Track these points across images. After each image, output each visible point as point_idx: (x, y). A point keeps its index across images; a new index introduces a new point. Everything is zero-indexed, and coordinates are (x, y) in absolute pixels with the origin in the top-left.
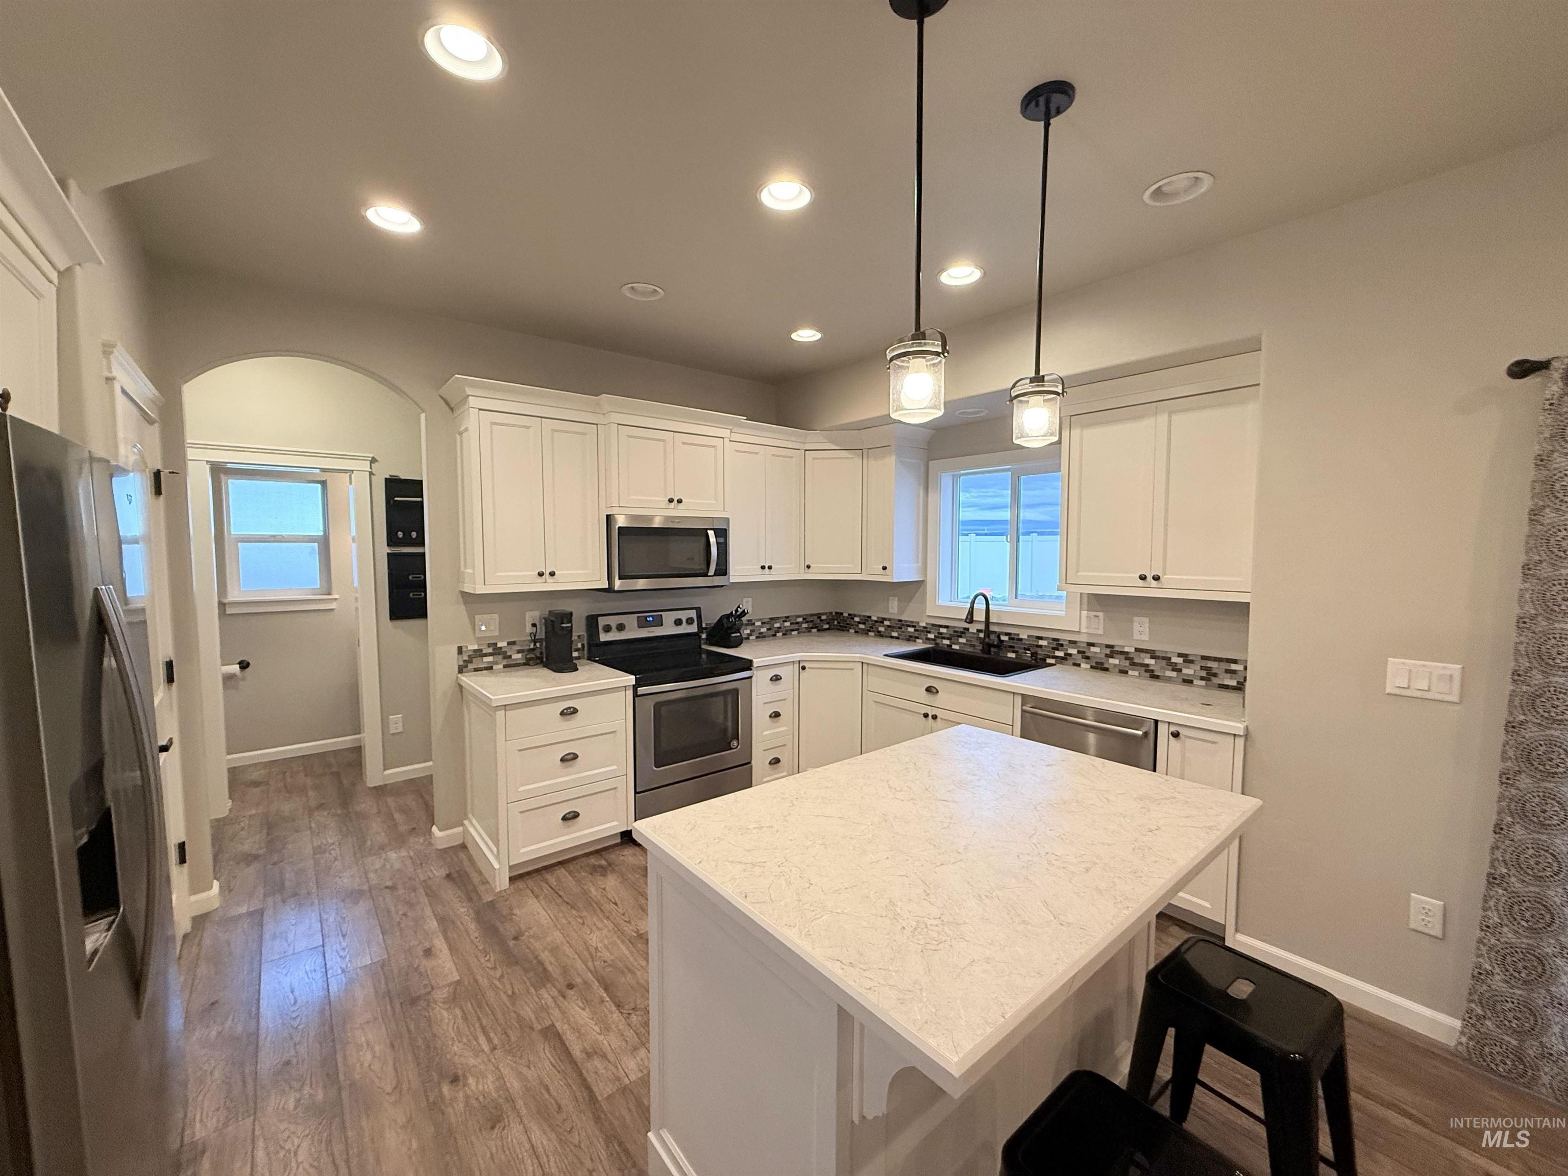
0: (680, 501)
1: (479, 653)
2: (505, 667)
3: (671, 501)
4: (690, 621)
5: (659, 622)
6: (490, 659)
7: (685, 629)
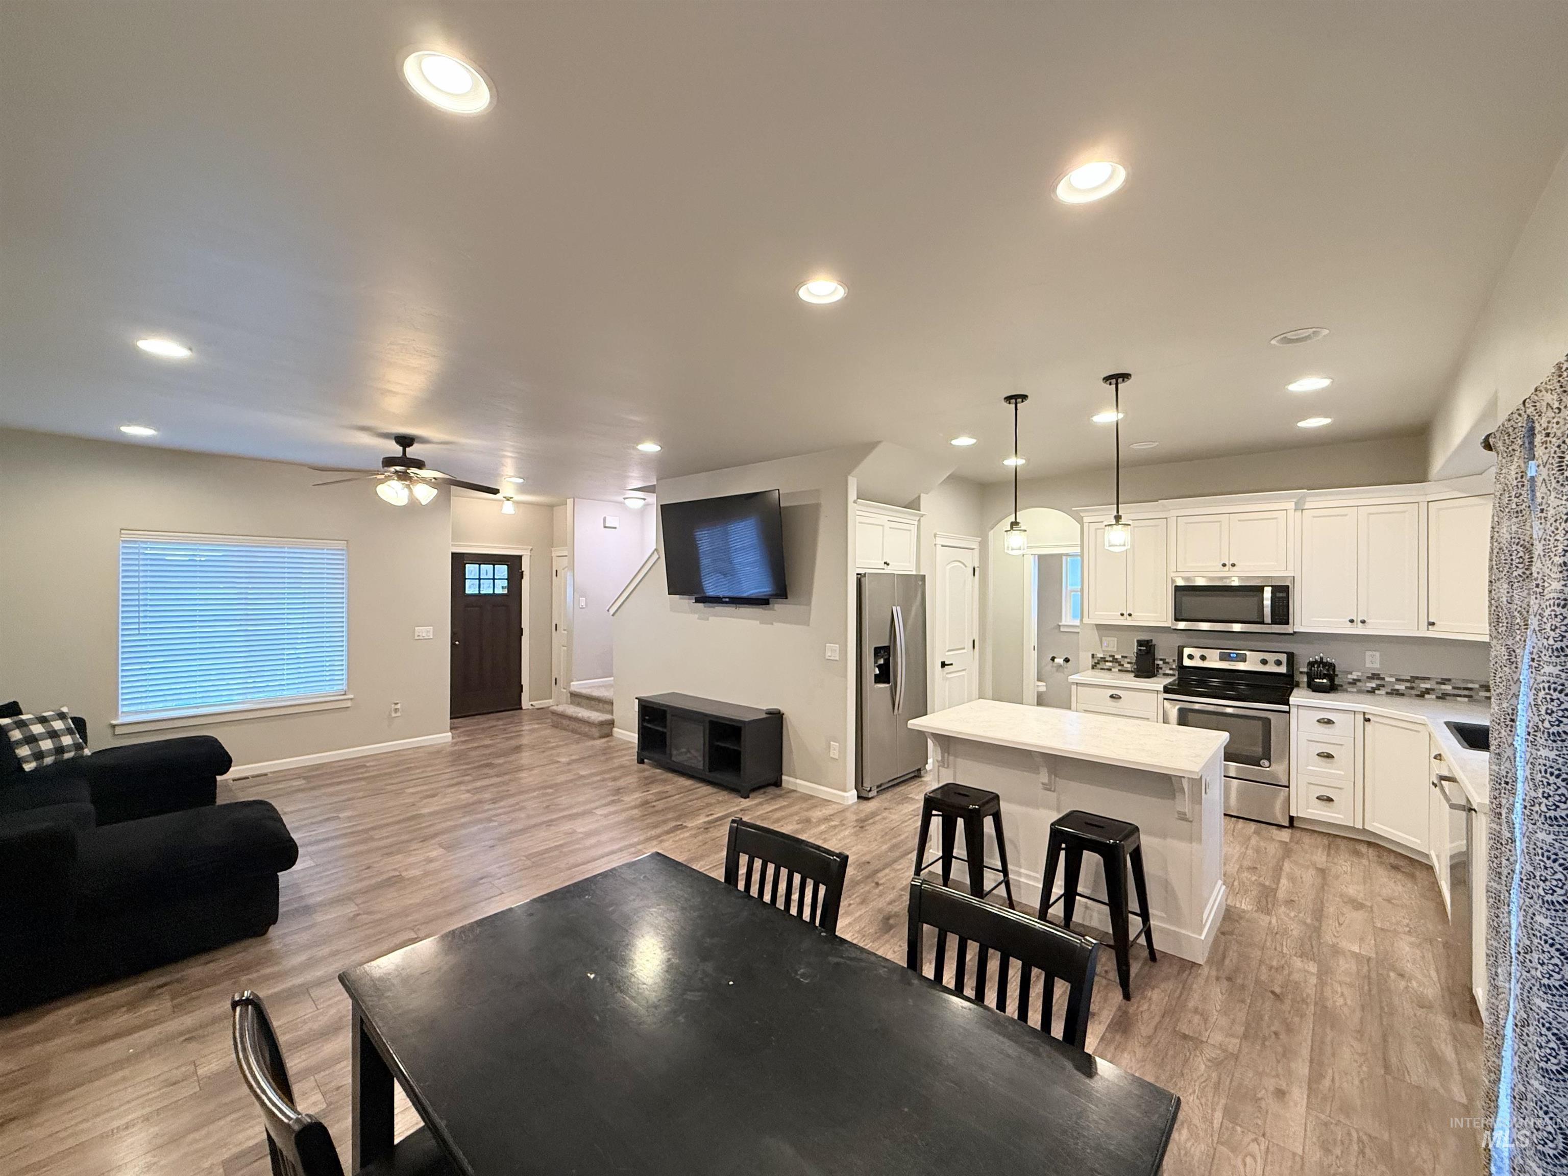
0: (1233, 565)
1: (1104, 660)
2: (1120, 670)
3: (1224, 565)
4: (1279, 663)
5: (1243, 659)
6: (1110, 664)
7: (1271, 668)
